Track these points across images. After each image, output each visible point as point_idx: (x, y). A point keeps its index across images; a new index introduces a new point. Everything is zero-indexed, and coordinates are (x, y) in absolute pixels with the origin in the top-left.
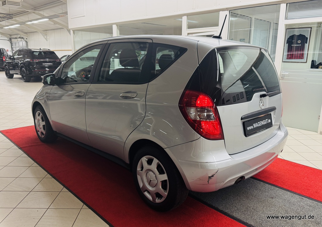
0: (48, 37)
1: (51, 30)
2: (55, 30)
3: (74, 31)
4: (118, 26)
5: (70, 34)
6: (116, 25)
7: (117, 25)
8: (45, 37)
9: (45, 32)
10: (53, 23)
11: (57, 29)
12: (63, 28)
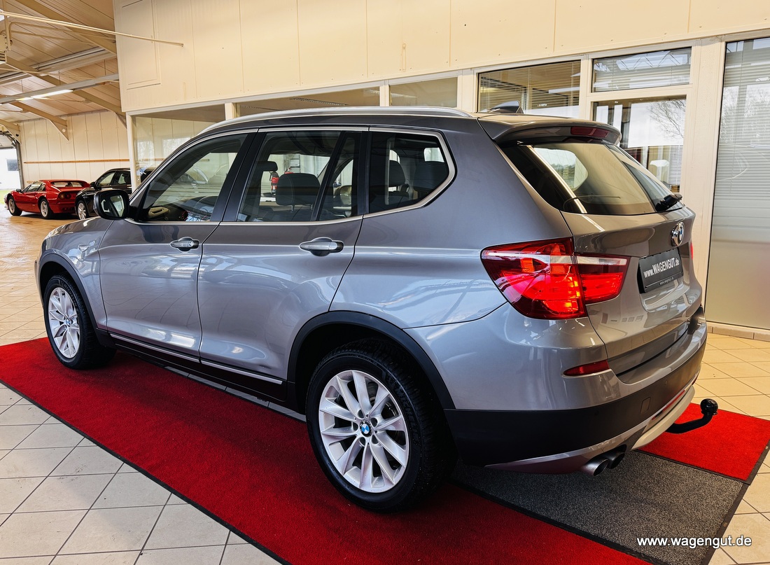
0: (71, 131)
1: (78, 114)
2: (88, 115)
3: (134, 117)
4: (238, 106)
5: (125, 124)
6: (234, 104)
7: (236, 105)
8: (64, 131)
9: (64, 118)
10: (84, 99)
11: (92, 112)
12: (107, 110)
